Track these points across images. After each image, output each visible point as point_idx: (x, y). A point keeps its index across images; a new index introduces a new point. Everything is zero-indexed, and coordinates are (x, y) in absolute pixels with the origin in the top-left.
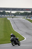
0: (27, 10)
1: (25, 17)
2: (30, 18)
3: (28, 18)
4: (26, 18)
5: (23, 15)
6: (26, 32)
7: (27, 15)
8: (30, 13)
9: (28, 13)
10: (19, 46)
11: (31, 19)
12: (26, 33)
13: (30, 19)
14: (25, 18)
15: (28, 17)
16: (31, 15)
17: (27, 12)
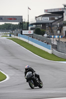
0: (11, 19)
1: (7, 34)
2: (17, 35)
3: (13, 36)
4: (9, 35)
5: (3, 29)
6: (9, 64)
7: (11, 29)
8: (16, 25)
9: (13, 25)
10: (41, 89)
11: (18, 37)
12: (10, 66)
13: (16, 37)
14: (7, 36)
15: (13, 34)
16: (19, 30)
17: (10, 23)
